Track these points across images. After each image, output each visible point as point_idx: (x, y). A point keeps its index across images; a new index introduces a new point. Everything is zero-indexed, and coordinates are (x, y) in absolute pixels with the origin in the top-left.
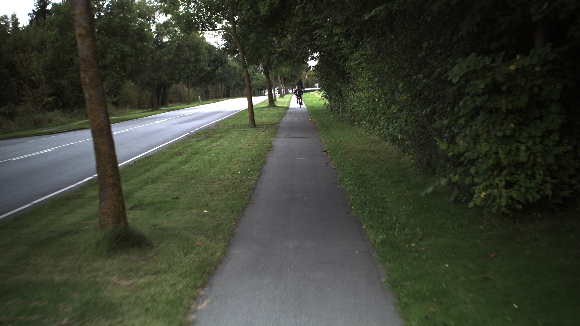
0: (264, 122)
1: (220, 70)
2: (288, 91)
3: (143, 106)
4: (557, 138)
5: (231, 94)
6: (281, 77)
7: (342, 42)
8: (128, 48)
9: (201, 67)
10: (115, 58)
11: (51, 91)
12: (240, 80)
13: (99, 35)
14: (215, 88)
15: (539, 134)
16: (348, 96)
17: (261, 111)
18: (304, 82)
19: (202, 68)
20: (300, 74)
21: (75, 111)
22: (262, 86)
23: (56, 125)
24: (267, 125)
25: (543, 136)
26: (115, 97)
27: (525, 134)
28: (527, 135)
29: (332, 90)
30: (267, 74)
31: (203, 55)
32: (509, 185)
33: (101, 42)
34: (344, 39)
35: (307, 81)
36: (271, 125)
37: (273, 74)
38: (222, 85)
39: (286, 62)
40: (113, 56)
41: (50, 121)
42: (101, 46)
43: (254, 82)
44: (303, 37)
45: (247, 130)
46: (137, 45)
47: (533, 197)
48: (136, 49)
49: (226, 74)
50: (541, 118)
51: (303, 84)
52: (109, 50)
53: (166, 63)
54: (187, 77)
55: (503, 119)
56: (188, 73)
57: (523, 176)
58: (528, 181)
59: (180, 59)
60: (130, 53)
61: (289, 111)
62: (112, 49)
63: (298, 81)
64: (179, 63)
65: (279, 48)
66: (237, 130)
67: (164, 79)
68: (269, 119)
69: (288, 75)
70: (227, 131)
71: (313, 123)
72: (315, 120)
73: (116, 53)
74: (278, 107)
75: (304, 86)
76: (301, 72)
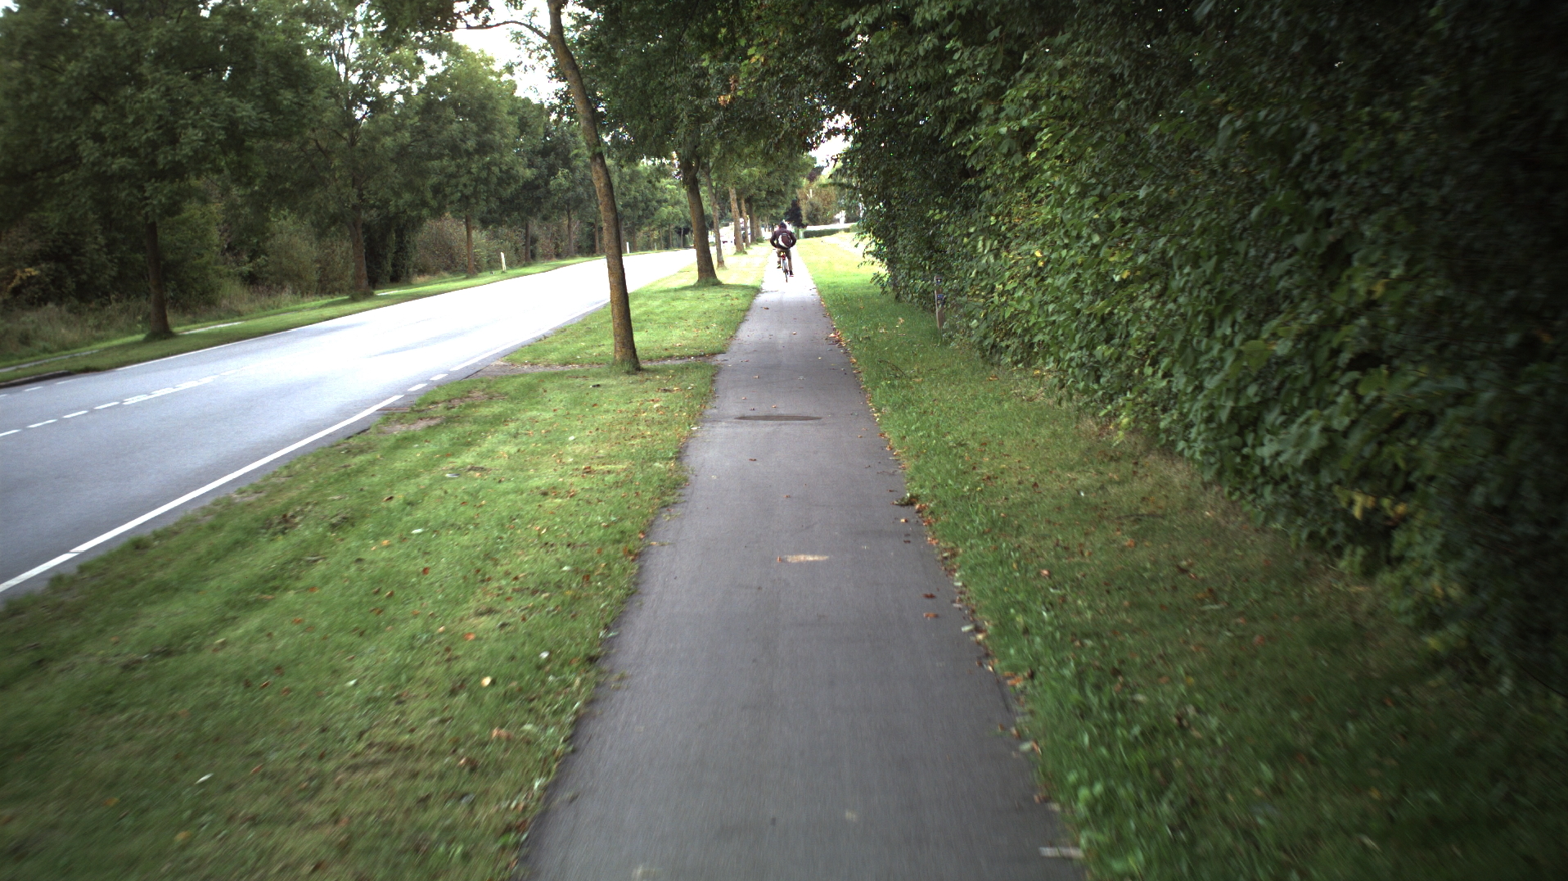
0: (673, 347)
1: (561, 178)
2: (759, 233)
3: (337, 285)
6: (739, 194)
7: (952, 52)
8: (249, 106)
9: (504, 168)
10: (209, 139)
11: (39, 246)
12: (625, 205)
13: (158, 71)
14: (555, 228)
16: (973, 258)
17: (673, 300)
18: (804, 209)
19: (507, 172)
20: (794, 186)
21: (114, 307)
22: (687, 222)
23: (45, 350)
24: (681, 358)
29: (901, 235)
30: (692, 185)
31: (501, 131)
33: (163, 89)
34: (959, 44)
35: (812, 205)
36: (696, 356)
37: (714, 184)
38: (570, 219)
39: (751, 148)
40: (200, 134)
41: (25, 340)
43: (666, 211)
45: (605, 386)
46: (279, 98)
48: (272, 107)
49: (580, 189)
51: (803, 213)
52: (187, 116)
53: (391, 155)
54: (465, 199)
56: (465, 185)
59: (431, 146)
60: (256, 125)
61: (761, 299)
63: (787, 205)
64: (431, 157)
66: (569, 386)
67: (397, 206)
68: (691, 335)
69: (760, 190)
70: (530, 392)
71: (841, 345)
72: (846, 338)
73: (211, 123)
74: (728, 286)
75: (805, 221)
76: (796, 179)
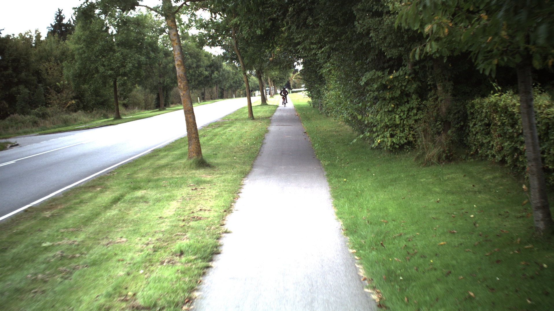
0: (260, 116)
1: (216, 74)
3: (149, 107)
4: (416, 112)
5: (225, 95)
6: (271, 79)
9: (200, 71)
10: (133, 66)
11: (74, 95)
12: (234, 82)
13: (119, 48)
14: (211, 90)
15: (406, 109)
16: (324, 94)
17: (255, 108)
18: (292, 84)
19: (201, 73)
20: (288, 76)
21: (94, 112)
22: (252, 88)
23: (81, 123)
24: (262, 118)
25: (408, 111)
26: (124, 99)
27: (399, 110)
28: (400, 110)
29: (313, 90)
30: (259, 77)
32: (392, 136)
33: (121, 53)
36: (265, 118)
37: (265, 77)
40: (131, 65)
41: (75, 120)
42: (121, 56)
44: (290, 48)
45: (248, 122)
46: (151, 55)
47: (403, 141)
48: (149, 58)
49: (221, 78)
50: (408, 102)
52: (128, 60)
53: (171, 69)
55: (388, 103)
57: (399, 131)
58: (401, 133)
60: (145, 62)
62: (130, 58)
63: (286, 82)
65: (270, 57)
66: (240, 122)
67: (167, 83)
68: (263, 114)
69: (277, 78)
70: (232, 123)
71: (298, 116)
72: (300, 114)
73: (134, 62)
74: (270, 105)
75: (292, 87)
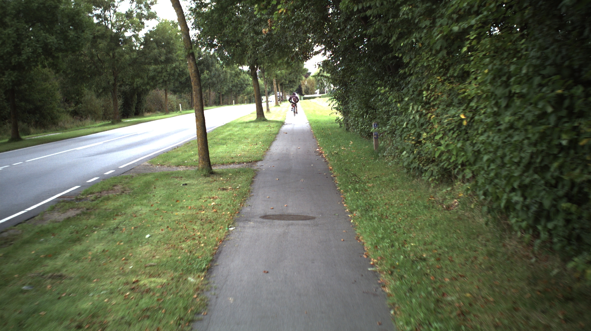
0: (237, 156)
1: (205, 74)
5: (221, 102)
8: (54, 37)
10: (34, 52)
12: (231, 86)
20: (299, 79)
24: (239, 163)
26: (75, 105)
30: (254, 76)
31: (176, 52)
35: (306, 87)
36: (247, 162)
38: (210, 91)
40: (30, 50)
42: (15, 34)
49: (214, 79)
51: (303, 90)
53: (128, 62)
54: (165, 82)
56: (165, 76)
61: (284, 128)
63: (297, 87)
64: (146, 64)
69: (285, 80)
71: (323, 156)
73: (36, 45)
74: (270, 121)
76: (300, 76)
